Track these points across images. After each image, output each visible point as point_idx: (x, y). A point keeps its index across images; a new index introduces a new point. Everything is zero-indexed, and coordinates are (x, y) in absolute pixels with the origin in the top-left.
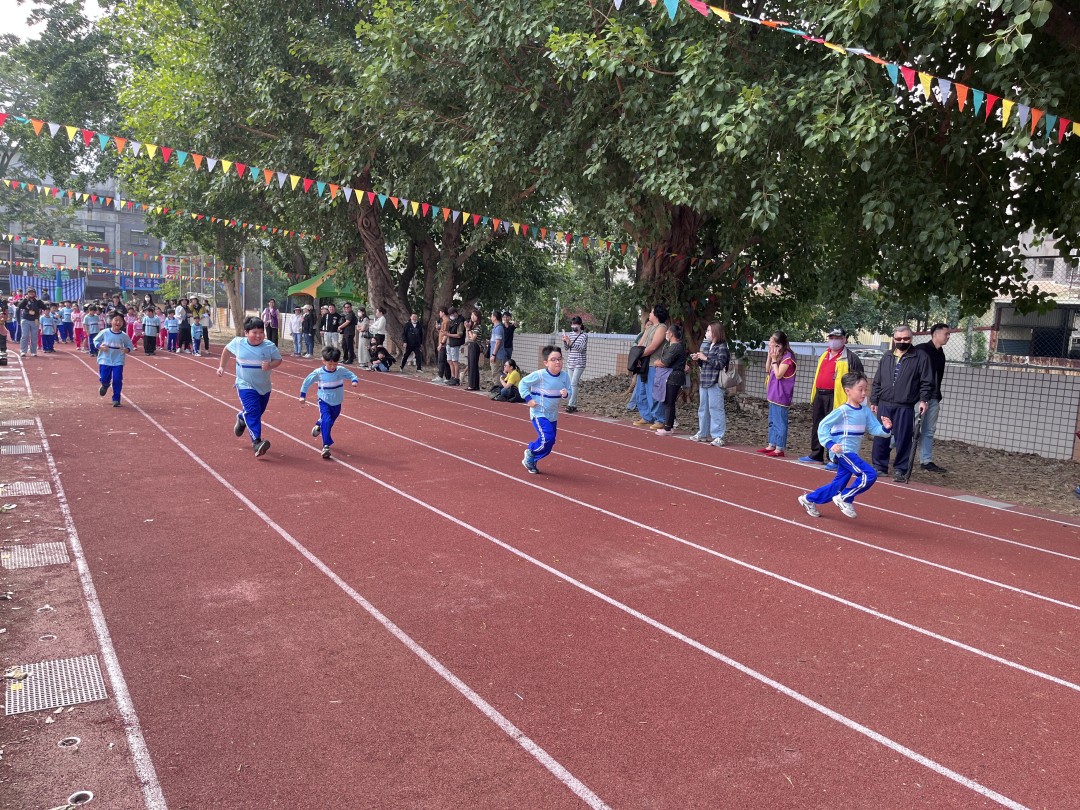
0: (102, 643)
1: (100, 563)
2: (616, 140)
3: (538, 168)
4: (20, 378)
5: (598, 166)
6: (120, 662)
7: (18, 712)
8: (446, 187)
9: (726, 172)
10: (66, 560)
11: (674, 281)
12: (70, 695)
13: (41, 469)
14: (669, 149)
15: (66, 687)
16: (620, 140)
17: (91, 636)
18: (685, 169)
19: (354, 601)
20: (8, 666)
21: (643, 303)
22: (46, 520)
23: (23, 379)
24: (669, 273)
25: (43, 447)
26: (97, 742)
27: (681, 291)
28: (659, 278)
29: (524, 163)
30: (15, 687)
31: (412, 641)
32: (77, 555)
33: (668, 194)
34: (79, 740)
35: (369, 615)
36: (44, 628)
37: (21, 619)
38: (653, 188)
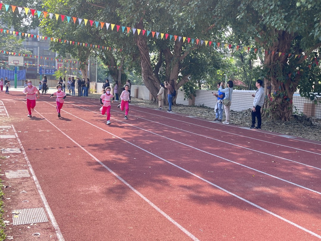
0: (45, 204)
1: (41, 177)
2: (251, 2)
3: (216, 16)
4: (4, 110)
5: (243, 14)
6: (52, 210)
7: (18, 224)
8: (175, 26)
9: (303, 14)
10: (29, 176)
11: (280, 65)
12: (35, 219)
13: (16, 144)
14: (275, 5)
15: (34, 217)
16: (253, 2)
17: (40, 201)
18: (283, 14)
19: (137, 194)
20: (12, 210)
21: (265, 75)
22: (20, 162)
23: (5, 110)
24: (278, 61)
25: (16, 136)
26: (46, 235)
27: (283, 69)
28: (273, 63)
29: (210, 14)
30: (15, 216)
31: (159, 209)
32: (33, 174)
33: (275, 25)
34: (40, 234)
35: (142, 199)
36: (24, 198)
37: (16, 195)
38: (268, 23)
